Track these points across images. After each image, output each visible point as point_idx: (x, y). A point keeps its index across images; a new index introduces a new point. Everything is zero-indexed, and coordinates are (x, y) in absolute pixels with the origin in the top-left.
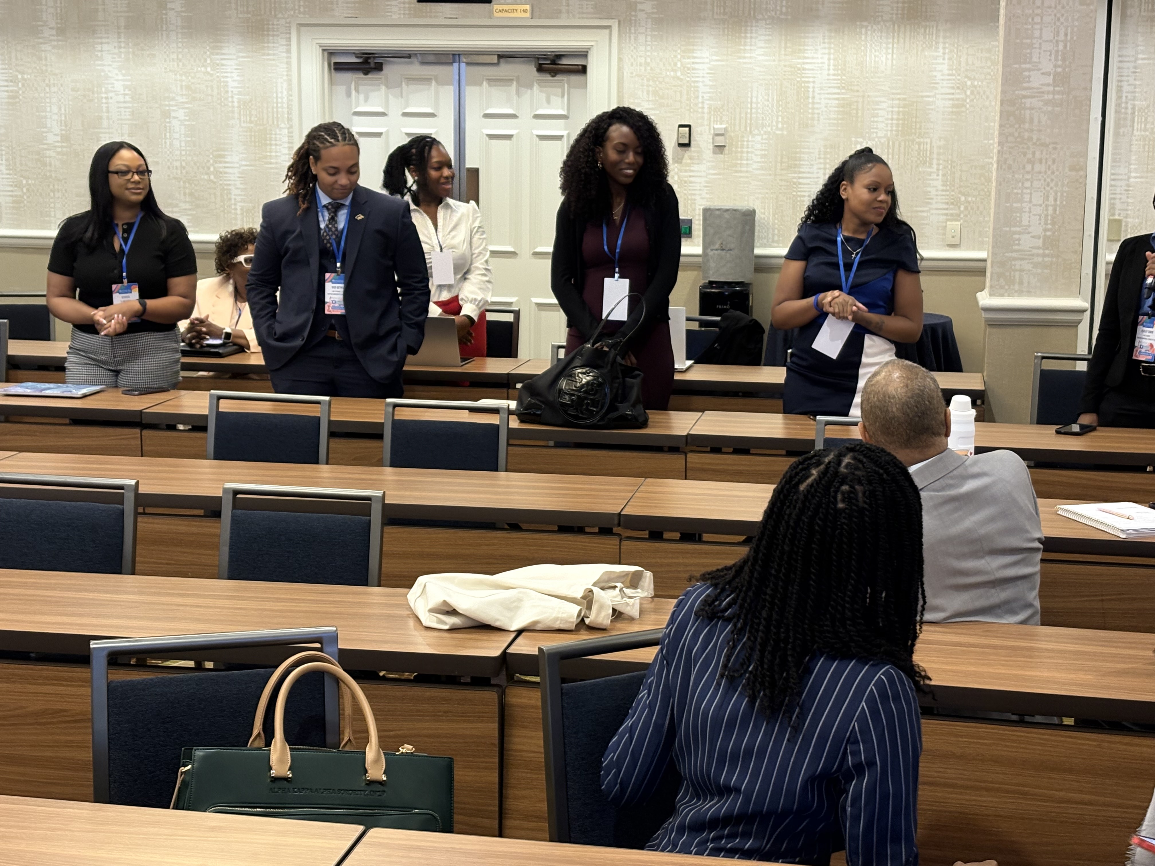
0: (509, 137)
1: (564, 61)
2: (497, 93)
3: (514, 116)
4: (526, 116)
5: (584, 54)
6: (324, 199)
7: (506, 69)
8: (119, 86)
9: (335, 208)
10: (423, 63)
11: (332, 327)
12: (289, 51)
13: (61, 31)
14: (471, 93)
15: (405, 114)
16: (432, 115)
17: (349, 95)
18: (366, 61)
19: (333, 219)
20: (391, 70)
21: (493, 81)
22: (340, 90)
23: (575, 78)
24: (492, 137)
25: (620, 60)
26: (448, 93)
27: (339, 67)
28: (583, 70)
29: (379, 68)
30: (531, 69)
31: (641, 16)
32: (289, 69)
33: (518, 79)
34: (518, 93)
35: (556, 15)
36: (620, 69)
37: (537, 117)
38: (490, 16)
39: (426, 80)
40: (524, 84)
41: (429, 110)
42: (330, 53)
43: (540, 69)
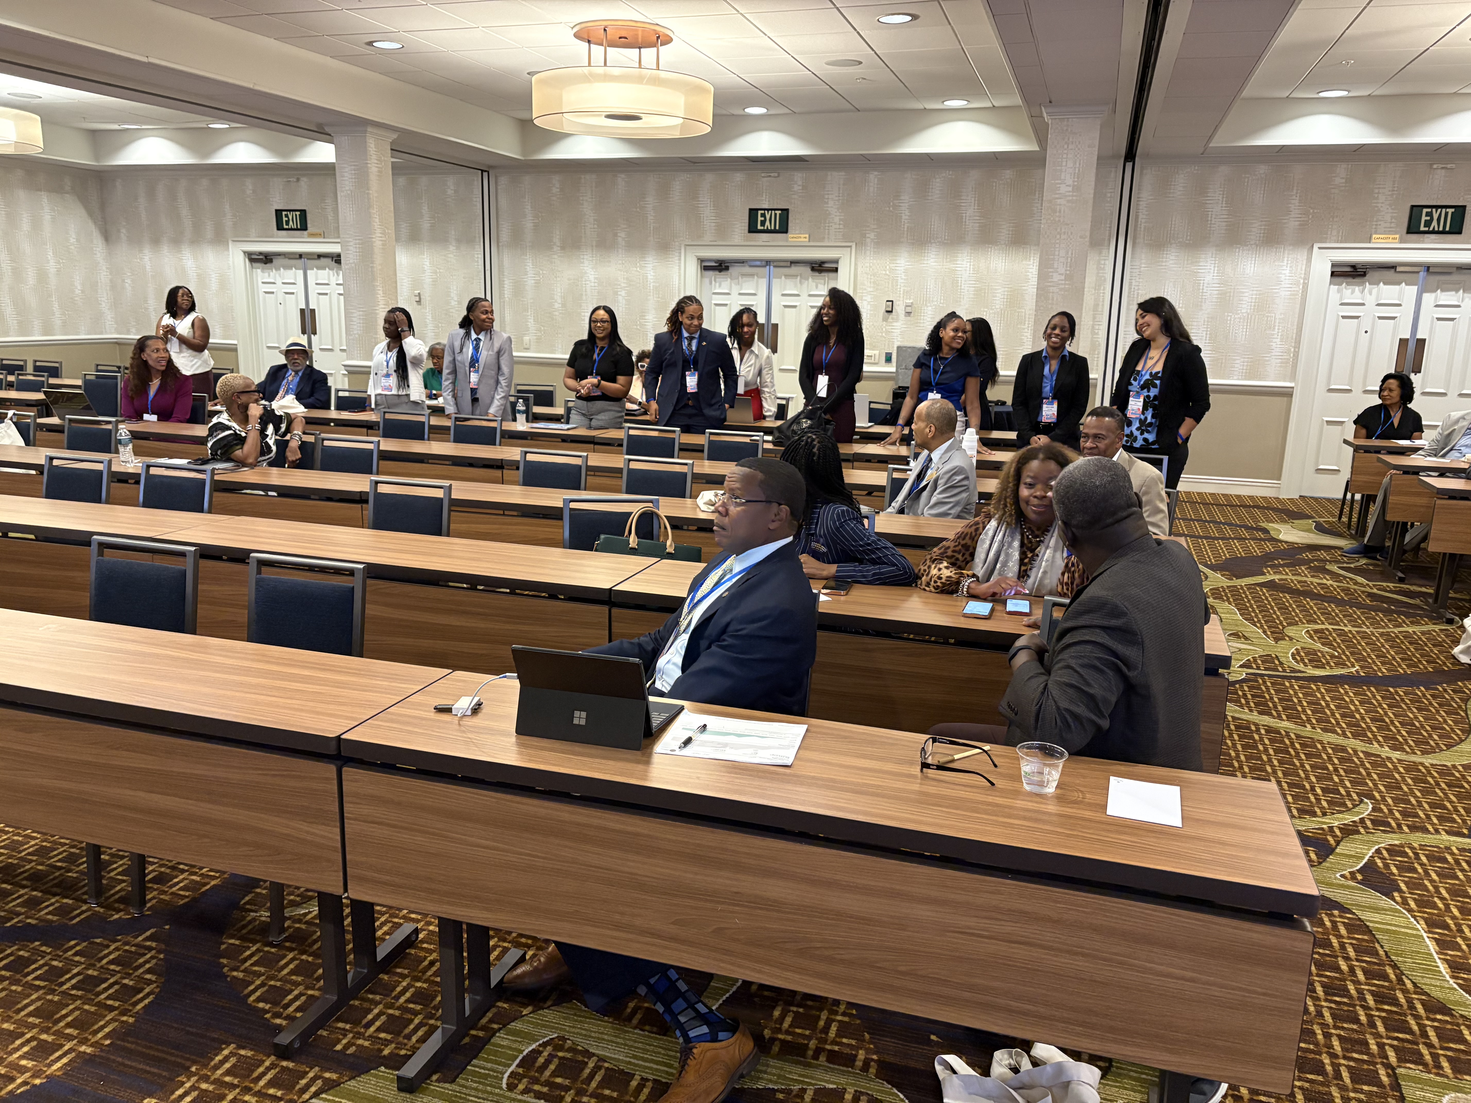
0: (795, 307)
1: (826, 265)
2: (790, 282)
3: (798, 295)
4: (804, 296)
5: (836, 261)
6: (686, 334)
7: (794, 270)
8: (592, 278)
9: (691, 339)
10: (751, 266)
11: (689, 399)
12: (680, 260)
13: (563, 248)
14: (776, 283)
15: (740, 294)
16: (755, 294)
17: (711, 283)
18: (720, 265)
19: (690, 344)
20: (734, 270)
21: (787, 276)
22: (706, 281)
23: (832, 275)
24: (785, 306)
25: (856, 264)
26: (763, 283)
27: (706, 268)
28: (836, 270)
29: (727, 268)
30: (808, 269)
31: (868, 240)
32: (680, 269)
33: (801, 275)
34: (801, 282)
35: (822, 239)
36: (856, 269)
37: (810, 295)
38: (787, 241)
39: (752, 275)
40: (803, 278)
41: (753, 292)
42: (701, 260)
43: (813, 269)
